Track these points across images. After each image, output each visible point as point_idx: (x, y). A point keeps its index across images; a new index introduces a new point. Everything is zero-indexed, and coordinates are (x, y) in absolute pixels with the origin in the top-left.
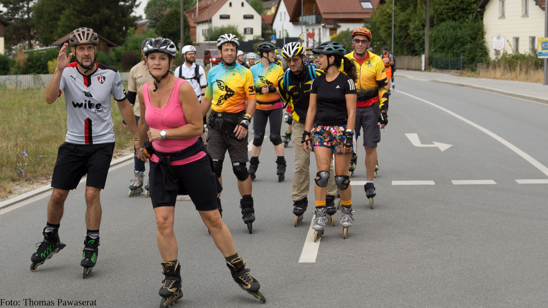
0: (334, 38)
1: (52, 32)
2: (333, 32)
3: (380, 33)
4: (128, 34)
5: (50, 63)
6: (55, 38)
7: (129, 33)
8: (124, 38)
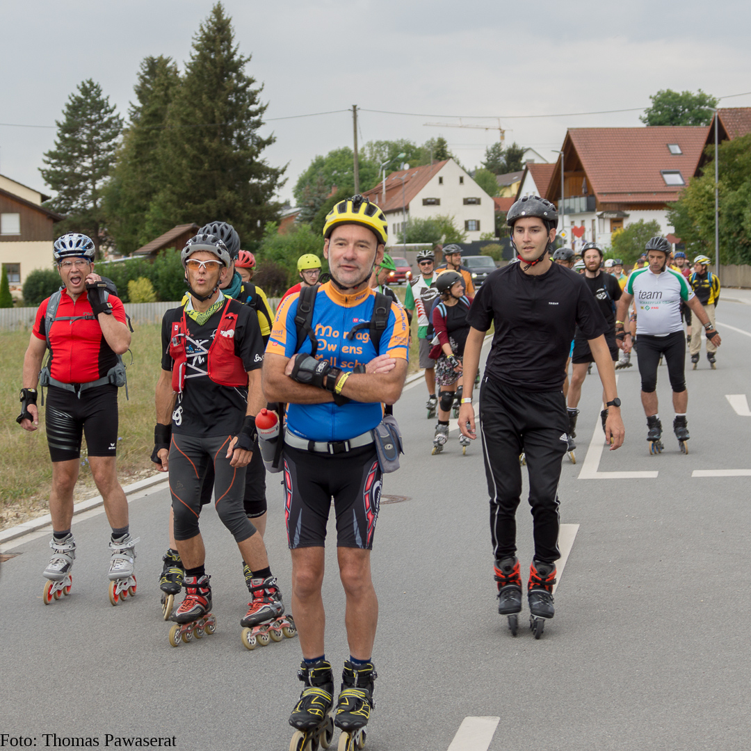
0: (617, 235)
1: (135, 232)
2: (616, 225)
3: (695, 227)
4: (265, 234)
5: (132, 284)
6: (141, 242)
7: (267, 232)
8: (259, 239)
